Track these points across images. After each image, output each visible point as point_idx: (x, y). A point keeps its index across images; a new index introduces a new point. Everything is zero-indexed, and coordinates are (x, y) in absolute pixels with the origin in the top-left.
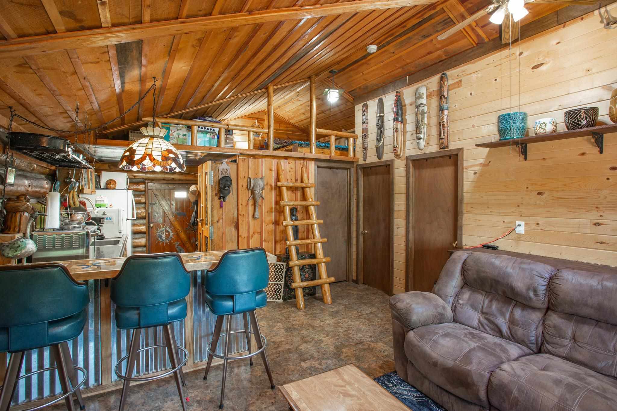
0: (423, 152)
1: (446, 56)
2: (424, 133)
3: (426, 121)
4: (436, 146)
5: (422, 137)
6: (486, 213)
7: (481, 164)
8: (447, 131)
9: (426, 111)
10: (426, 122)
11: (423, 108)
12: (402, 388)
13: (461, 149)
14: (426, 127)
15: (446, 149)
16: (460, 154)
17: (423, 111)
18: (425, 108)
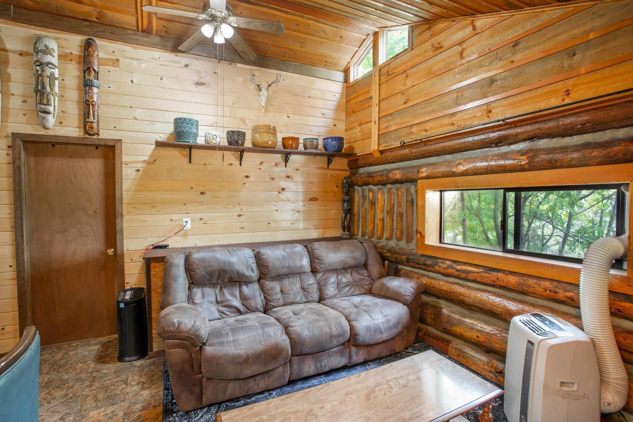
0: (50, 133)
1: (97, 18)
2: (54, 107)
3: (56, 89)
4: (77, 130)
5: (52, 111)
6: (152, 213)
7: (145, 161)
8: (98, 115)
9: (57, 76)
10: (57, 92)
11: (53, 70)
12: (197, 418)
13: (120, 140)
14: (57, 99)
15: (94, 137)
16: (117, 146)
17: (52, 74)
18: (56, 72)
